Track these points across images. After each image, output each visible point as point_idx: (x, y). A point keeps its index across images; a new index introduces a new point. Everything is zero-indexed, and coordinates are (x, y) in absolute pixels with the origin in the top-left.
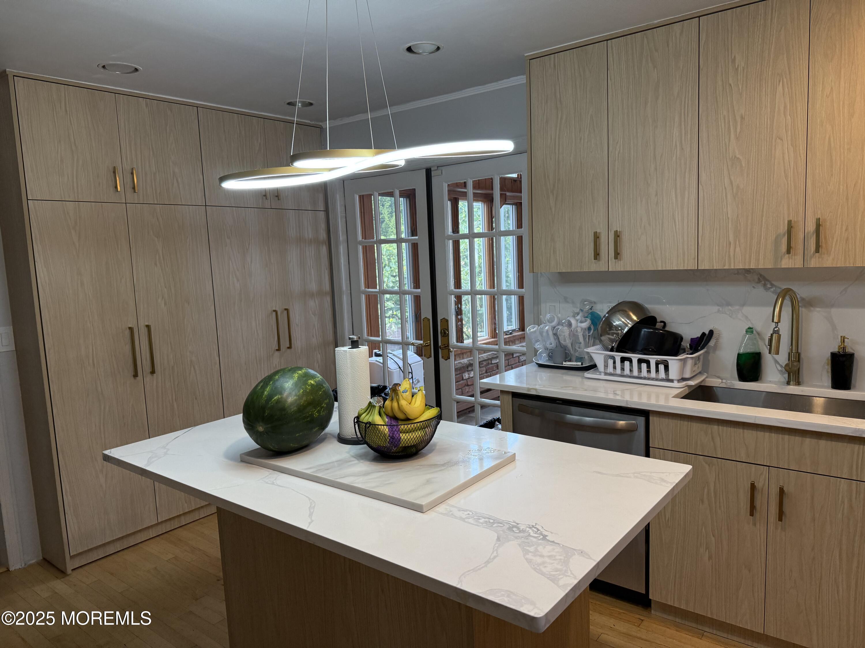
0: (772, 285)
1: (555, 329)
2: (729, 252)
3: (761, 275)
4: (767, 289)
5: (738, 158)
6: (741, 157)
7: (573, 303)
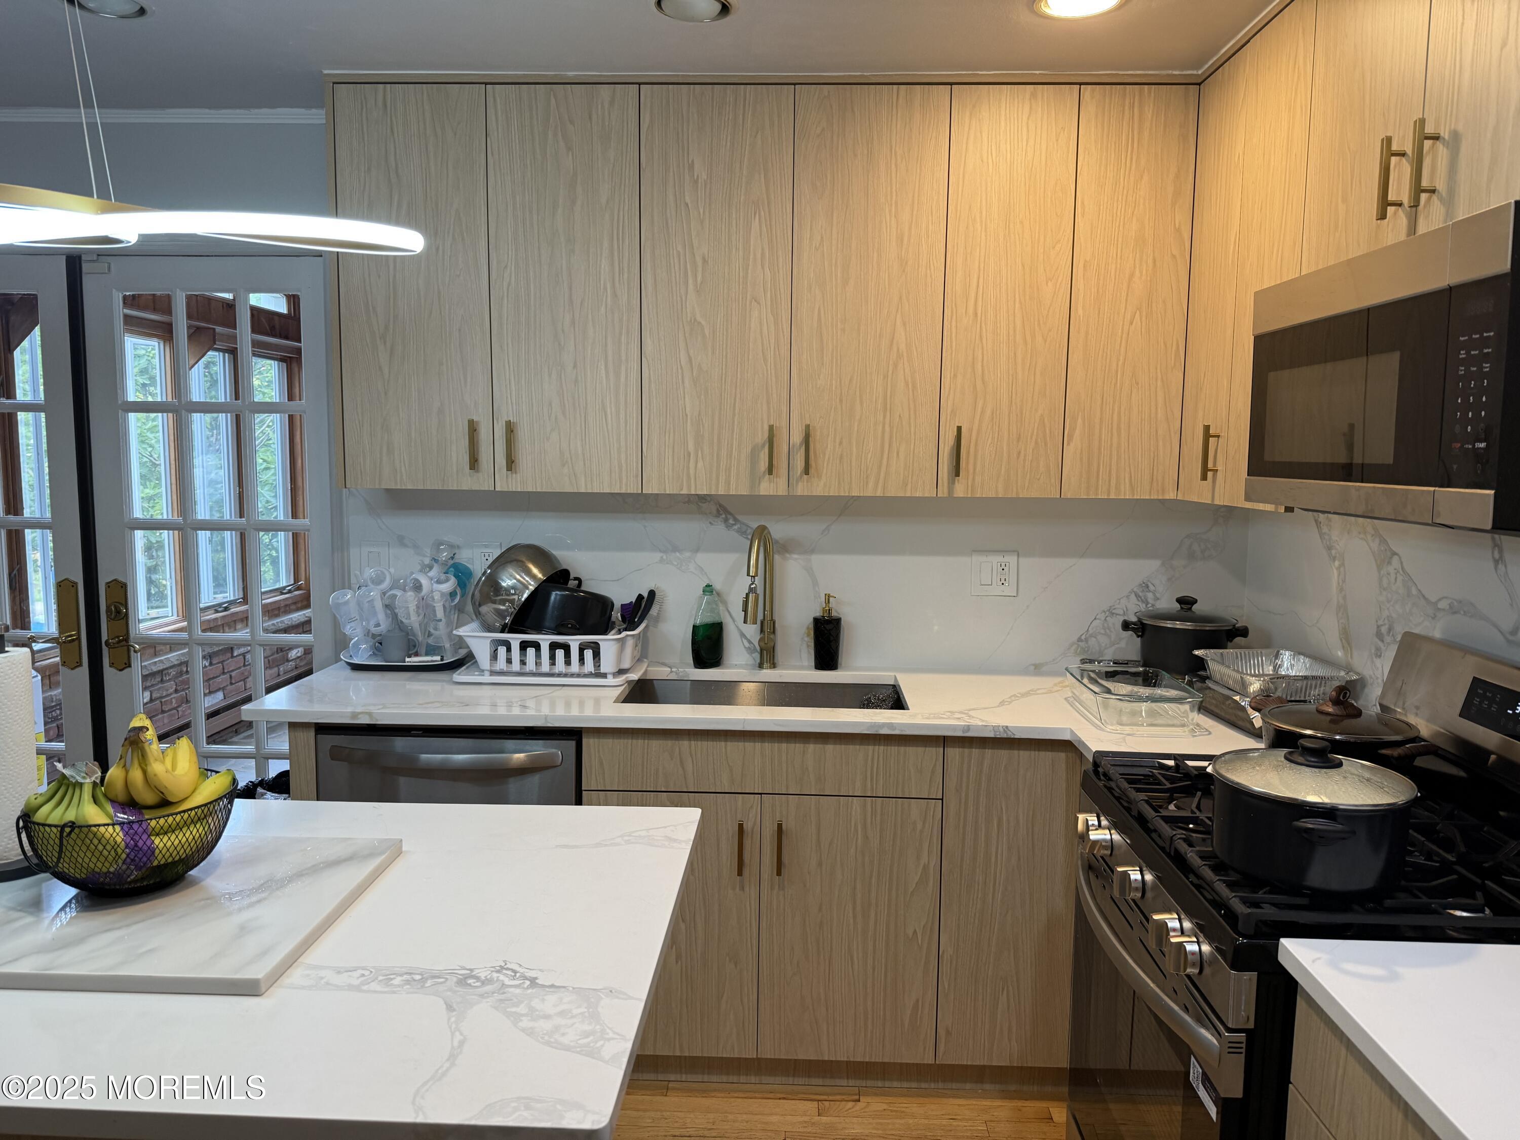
0: (736, 520)
1: (387, 595)
2: (688, 468)
3: (720, 505)
4: (729, 527)
5: (699, 323)
6: (703, 323)
7: (416, 547)
